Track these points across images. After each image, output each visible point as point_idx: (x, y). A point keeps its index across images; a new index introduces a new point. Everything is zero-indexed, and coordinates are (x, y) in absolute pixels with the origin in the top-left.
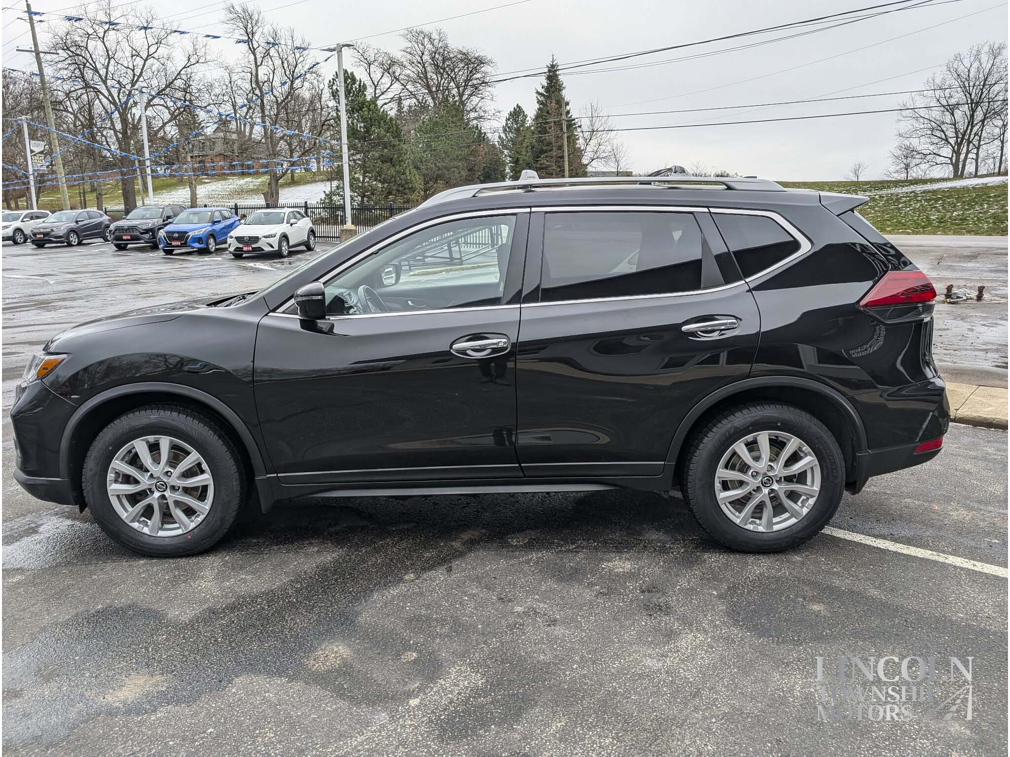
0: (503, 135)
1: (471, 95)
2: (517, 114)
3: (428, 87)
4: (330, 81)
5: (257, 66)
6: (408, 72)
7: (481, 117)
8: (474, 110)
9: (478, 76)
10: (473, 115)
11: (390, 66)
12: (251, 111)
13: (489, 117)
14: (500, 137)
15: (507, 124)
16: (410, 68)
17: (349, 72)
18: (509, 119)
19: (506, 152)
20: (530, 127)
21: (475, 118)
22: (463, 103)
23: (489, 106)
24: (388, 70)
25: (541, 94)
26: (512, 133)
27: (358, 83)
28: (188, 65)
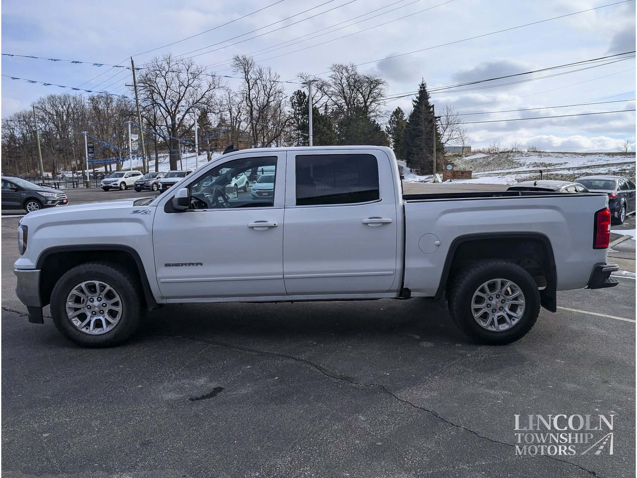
0: (389, 126)
1: (371, 102)
2: (398, 112)
3: (345, 98)
4: (291, 98)
5: (249, 90)
6: (333, 89)
7: (377, 115)
8: (373, 111)
9: (376, 91)
10: (372, 114)
11: (322, 86)
12: (240, 114)
13: (383, 115)
14: (387, 127)
15: (391, 119)
16: (334, 87)
17: (302, 92)
18: (393, 116)
19: (390, 136)
20: (406, 120)
21: (375, 116)
22: (366, 107)
23: (383, 108)
24: (320, 89)
25: (416, 102)
26: (394, 124)
27: (307, 98)
28: (209, 89)
